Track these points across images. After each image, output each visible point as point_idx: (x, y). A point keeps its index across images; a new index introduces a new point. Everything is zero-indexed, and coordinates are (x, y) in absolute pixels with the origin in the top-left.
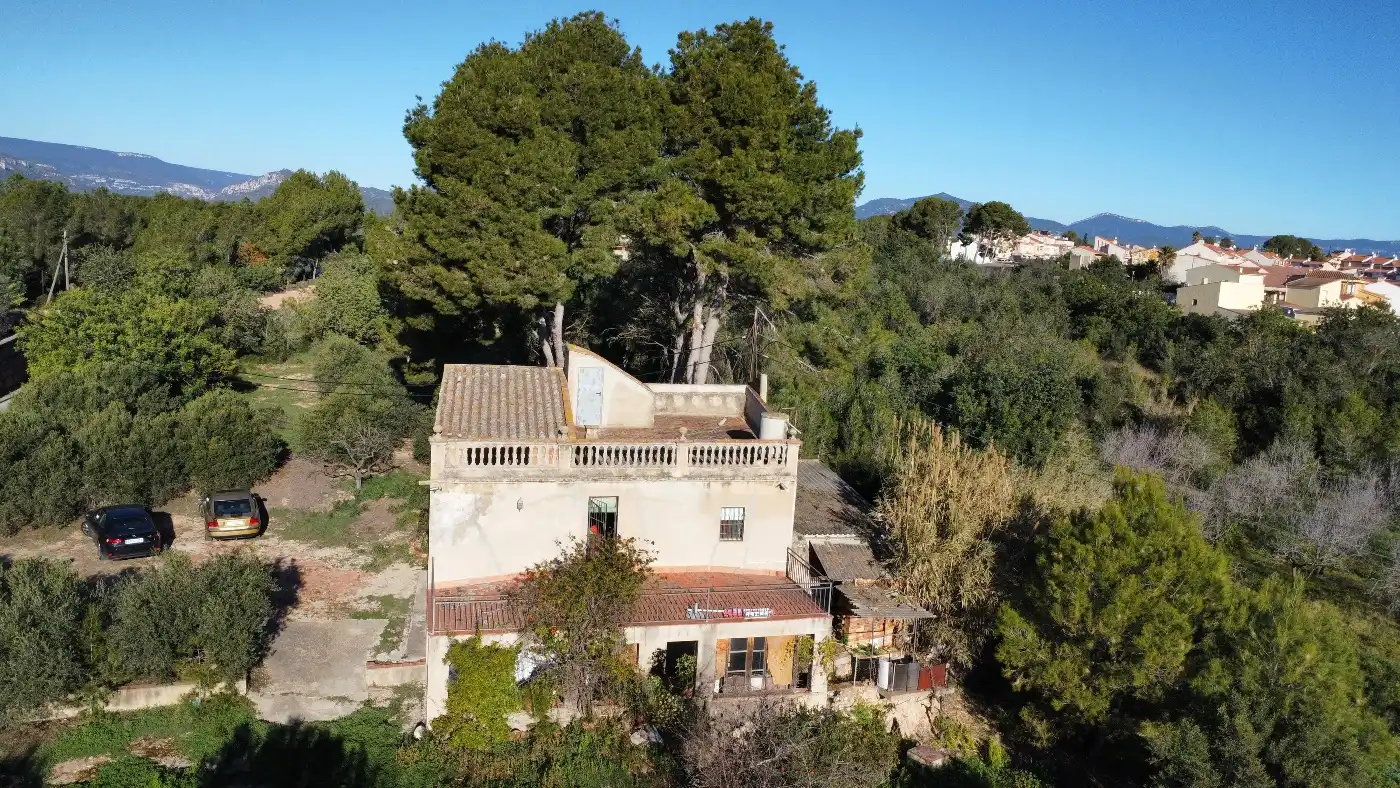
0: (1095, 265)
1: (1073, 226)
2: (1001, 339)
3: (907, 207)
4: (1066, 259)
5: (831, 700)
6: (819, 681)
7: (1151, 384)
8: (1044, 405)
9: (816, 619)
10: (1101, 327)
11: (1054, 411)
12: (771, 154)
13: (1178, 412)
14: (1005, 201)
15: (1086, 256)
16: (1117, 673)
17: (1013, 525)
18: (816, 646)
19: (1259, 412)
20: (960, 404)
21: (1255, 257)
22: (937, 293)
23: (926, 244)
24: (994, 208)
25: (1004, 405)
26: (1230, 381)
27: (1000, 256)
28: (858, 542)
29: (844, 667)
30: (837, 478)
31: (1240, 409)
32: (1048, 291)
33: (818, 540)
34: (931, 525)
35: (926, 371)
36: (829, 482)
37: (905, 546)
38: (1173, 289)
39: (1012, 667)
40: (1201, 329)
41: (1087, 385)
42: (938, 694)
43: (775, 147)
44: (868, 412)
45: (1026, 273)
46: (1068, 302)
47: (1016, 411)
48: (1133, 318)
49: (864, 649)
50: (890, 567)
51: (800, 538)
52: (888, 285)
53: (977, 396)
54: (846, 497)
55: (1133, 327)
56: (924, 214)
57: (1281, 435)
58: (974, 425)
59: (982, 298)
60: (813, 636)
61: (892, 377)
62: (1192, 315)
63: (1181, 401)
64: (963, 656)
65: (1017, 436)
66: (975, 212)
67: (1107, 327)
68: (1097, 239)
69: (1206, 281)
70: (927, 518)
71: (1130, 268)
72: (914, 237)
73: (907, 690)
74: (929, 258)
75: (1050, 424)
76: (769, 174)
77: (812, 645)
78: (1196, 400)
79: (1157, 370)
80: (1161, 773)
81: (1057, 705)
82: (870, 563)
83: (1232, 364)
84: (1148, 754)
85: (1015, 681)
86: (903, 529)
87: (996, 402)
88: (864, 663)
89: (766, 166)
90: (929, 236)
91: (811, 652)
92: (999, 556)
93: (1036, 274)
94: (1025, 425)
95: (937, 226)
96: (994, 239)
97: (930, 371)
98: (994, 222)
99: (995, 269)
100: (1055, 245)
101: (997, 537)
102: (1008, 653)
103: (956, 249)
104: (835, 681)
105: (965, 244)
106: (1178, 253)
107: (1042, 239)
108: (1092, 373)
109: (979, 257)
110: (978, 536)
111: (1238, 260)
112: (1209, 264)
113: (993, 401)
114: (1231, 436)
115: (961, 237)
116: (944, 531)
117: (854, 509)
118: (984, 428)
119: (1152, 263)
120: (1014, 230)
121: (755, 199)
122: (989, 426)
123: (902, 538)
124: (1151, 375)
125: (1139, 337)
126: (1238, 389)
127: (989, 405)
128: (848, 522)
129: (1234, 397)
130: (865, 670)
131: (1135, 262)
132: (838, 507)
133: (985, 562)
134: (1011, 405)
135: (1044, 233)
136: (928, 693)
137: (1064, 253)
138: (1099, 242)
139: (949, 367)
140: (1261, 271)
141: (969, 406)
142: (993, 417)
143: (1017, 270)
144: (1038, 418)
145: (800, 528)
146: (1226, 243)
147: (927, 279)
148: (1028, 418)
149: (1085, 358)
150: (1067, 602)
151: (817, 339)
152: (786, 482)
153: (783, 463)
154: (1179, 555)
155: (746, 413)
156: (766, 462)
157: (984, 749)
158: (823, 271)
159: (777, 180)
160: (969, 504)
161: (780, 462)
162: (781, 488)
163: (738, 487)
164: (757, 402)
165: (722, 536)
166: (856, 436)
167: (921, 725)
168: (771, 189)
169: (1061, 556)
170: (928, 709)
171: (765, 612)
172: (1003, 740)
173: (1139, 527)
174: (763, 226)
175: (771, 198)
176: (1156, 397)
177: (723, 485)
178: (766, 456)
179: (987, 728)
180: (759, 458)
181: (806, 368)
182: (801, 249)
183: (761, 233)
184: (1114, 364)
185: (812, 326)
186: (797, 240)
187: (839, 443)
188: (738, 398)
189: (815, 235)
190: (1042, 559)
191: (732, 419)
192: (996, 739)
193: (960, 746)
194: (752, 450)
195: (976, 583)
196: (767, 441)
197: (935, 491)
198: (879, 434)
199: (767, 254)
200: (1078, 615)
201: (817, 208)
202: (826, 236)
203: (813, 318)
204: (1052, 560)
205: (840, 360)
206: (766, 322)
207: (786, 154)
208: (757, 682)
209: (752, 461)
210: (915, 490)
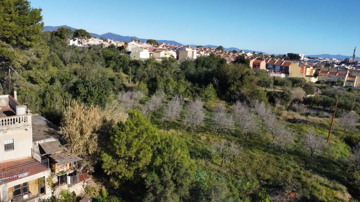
0: (109, 47)
1: (102, 35)
2: (89, 70)
3: (56, 30)
4: (102, 45)
5: (53, 193)
6: (49, 191)
7: (127, 78)
8: (103, 88)
9: (45, 171)
10: (113, 64)
11: (106, 90)
12: (8, 15)
13: (134, 85)
14: (84, 29)
15: (107, 44)
16: (135, 165)
17: (102, 128)
18: (46, 180)
19: (152, 83)
20: (80, 90)
21: (145, 45)
22: (68, 55)
23: (63, 40)
24: (81, 31)
25: (93, 89)
26: (145, 77)
27: (84, 44)
28: (55, 140)
29: (55, 180)
30: (45, 119)
31: (148, 83)
32: (98, 54)
33: (41, 142)
34: (78, 132)
35: (68, 80)
36: (43, 121)
37: (71, 140)
38: (129, 53)
39: (107, 169)
40: (136, 64)
41: (112, 80)
42: (86, 181)
43: (10, 13)
44: (52, 95)
45: (92, 49)
46: (104, 57)
47: (96, 90)
48: (121, 61)
49: (61, 172)
50: (66, 147)
51: (35, 144)
52: (53, 53)
53: (85, 87)
54: (49, 125)
55: (121, 63)
56: (61, 32)
57: (157, 89)
58: (85, 96)
59: (81, 56)
60: (44, 177)
61: (58, 83)
62: (134, 60)
63: (135, 82)
64: (92, 169)
65: (97, 98)
66: (76, 32)
67: (114, 64)
68: (108, 39)
69: (137, 52)
70: (76, 130)
71: (118, 48)
72: (59, 38)
73: (77, 183)
74: (64, 45)
75: (105, 93)
76: (9, 22)
77: (44, 180)
78: (138, 82)
79: (128, 74)
80: (149, 190)
81: (120, 177)
82: (60, 146)
83: (145, 72)
84: (146, 185)
85: (108, 172)
86: (69, 134)
87: (90, 89)
88: (62, 177)
89: (7, 19)
90: (63, 38)
91: (44, 182)
92: (99, 137)
93: (94, 49)
94: (99, 94)
95: (65, 35)
96: (82, 39)
97: (69, 80)
98: (82, 35)
99: (83, 48)
100: (98, 41)
101: (98, 132)
102: (105, 166)
103: (72, 42)
104: (54, 186)
105: (74, 41)
106: (129, 44)
107: (95, 39)
108: (113, 77)
109: (78, 44)
110: (92, 132)
111: (142, 46)
112: (136, 46)
113: (89, 88)
114: (147, 90)
115: (73, 38)
116: (82, 133)
117: (52, 129)
118: (88, 97)
119: (123, 46)
120: (87, 37)
121: (4, 30)
122: (89, 96)
123: (70, 137)
124: (127, 76)
125: (122, 66)
126: (147, 78)
127: (88, 90)
128: (51, 134)
129: (146, 80)
130: (62, 179)
131: (118, 46)
132: (47, 129)
133: (95, 140)
134: (95, 89)
135: (95, 38)
136: (83, 182)
137: (101, 43)
138: (109, 40)
139: (75, 79)
140: (148, 48)
141: (82, 90)
142: (90, 93)
143: (90, 48)
144: (102, 92)
145: (34, 140)
146: (139, 41)
147: (64, 51)
148: (100, 92)
149: (110, 72)
150: (120, 149)
151: (33, 75)
152: (28, 128)
153: (26, 122)
154: (147, 131)
155: (9, 104)
156: (19, 122)
157: (101, 192)
158: (32, 54)
159: (12, 24)
160: (88, 123)
161: (25, 122)
162: (26, 130)
163: (9, 132)
164: (14, 101)
165: (5, 150)
166: (49, 102)
167: (82, 191)
168: (10, 27)
169: (117, 136)
170: (83, 185)
171: (26, 174)
172: (106, 188)
173: (136, 125)
174: (9, 40)
175: (11, 30)
176: (129, 81)
177: (4, 133)
178: (19, 120)
179: (101, 185)
180: (17, 121)
181: (30, 85)
182: (24, 47)
183: (8, 42)
184: (117, 73)
185: (30, 71)
186: (22, 44)
187: (43, 105)
188: (6, 99)
189: (29, 43)
190: (112, 138)
191: (4, 107)
192: (104, 189)
193: (94, 194)
194: (14, 119)
195: (93, 147)
196: (19, 116)
197: (78, 121)
198: (56, 101)
199: (11, 49)
200: (123, 152)
201: (29, 34)
202: (33, 43)
203: (31, 69)
204: (115, 137)
205: (41, 81)
206: (13, 71)
207: (15, 15)
208: (26, 197)
209: (14, 123)
210: (72, 122)
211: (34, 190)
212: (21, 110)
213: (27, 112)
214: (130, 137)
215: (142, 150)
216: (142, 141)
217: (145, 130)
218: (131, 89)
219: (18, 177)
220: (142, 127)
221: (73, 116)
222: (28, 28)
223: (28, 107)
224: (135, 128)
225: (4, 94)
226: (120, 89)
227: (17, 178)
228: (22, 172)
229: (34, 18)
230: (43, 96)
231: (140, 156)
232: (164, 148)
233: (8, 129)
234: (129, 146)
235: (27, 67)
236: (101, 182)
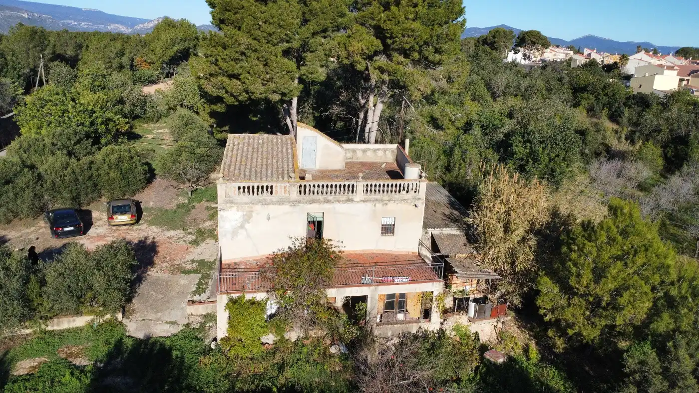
0: (585, 66)
1: (573, 41)
2: (537, 110)
3: (485, 34)
4: (569, 61)
5: (442, 324)
6: (436, 316)
7: (616, 132)
8: (561, 148)
9: (435, 283)
10: (588, 99)
11: (566, 152)
12: (413, 10)
13: (631, 148)
14: (538, 30)
15: (580, 60)
16: (606, 316)
17: (548, 226)
18: (434, 298)
19: (676, 148)
20: (515, 148)
21: (671, 59)
22: (501, 81)
23: (495, 53)
24: (532, 33)
25: (539, 149)
26: (660, 131)
27: (534, 59)
28: (458, 233)
29: (449, 302)
30: (447, 193)
31: (664, 147)
32: (560, 79)
33: (436, 232)
34: (500, 226)
35: (496, 127)
36: (443, 196)
37: (485, 238)
38: (628, 78)
39: (545, 309)
40: (643, 101)
41: (582, 133)
42: (502, 320)
43: (415, 6)
44: (464, 152)
45: (549, 69)
46: (571, 85)
47: (546, 151)
48: (607, 95)
49: (461, 292)
50: (476, 248)
51: (426, 233)
52: (474, 76)
53: (524, 143)
54: (452, 205)
55: (606, 99)
56: (494, 37)
57: (688, 161)
58: (522, 159)
59: (525, 84)
60: (432, 292)
61: (477, 131)
62: (638, 93)
63: (633, 142)
64: (517, 301)
65: (546, 166)
66: (521, 36)
67: (592, 99)
68: (585, 49)
69: (647, 75)
70: (498, 221)
71: (604, 67)
72: (489, 50)
73: (484, 318)
74: (496, 61)
75: (564, 159)
76: (411, 22)
77: (432, 297)
78: (641, 142)
79: (618, 123)
80: (631, 378)
81: (570, 332)
82: (465, 245)
83: (662, 122)
84: (624, 366)
85: (546, 316)
86: (484, 227)
87: (535, 147)
88: (461, 300)
89: (410, 17)
90: (496, 49)
91: (431, 301)
92: (539, 245)
93: (554, 70)
94: (550, 160)
95: (501, 43)
96: (531, 50)
97: (498, 127)
98: (531, 41)
99: (532, 67)
100: (563, 53)
101: (538, 233)
102: (543, 301)
103: (511, 57)
104: (446, 312)
105: (516, 53)
106: (630, 58)
107: (556, 49)
108: (585, 126)
109: (523, 60)
110: (527, 232)
111: (662, 62)
112: (647, 64)
113: (533, 146)
114: (660, 162)
115: (514, 49)
116: (507, 229)
117: (456, 212)
118: (527, 162)
119: (615, 63)
120: (542, 46)
121: (403, 36)
122: (531, 162)
123: (484, 233)
124: (615, 127)
125: (609, 105)
126: (664, 135)
127: (531, 149)
128: (452, 220)
129: (662, 140)
130: (461, 305)
131: (606, 62)
132: (447, 211)
133: (530, 247)
134: (543, 149)
135: (558, 47)
136: (496, 319)
137: (568, 58)
138: (586, 51)
139: (508, 125)
140: (676, 68)
141: (519, 148)
142: (533, 156)
143: (544, 68)
144: (558, 156)
145: (426, 226)
146: (656, 52)
147: (496, 73)
148: (553, 155)
149: (580, 117)
150: (579, 275)
151: (437, 115)
152: (419, 203)
153: (417, 192)
154: (647, 250)
155: (397, 160)
156: (407, 192)
157: (526, 350)
158: (441, 77)
159: (416, 25)
160: (522, 213)
161: (415, 192)
162: (416, 206)
163: (391, 206)
164: (403, 155)
165: (382, 233)
166: (457, 165)
167: (491, 335)
168: (413, 31)
169: (576, 248)
170: (495, 327)
171: (405, 279)
172: (537, 344)
173: (624, 233)
174: (408, 52)
175: (412, 36)
176: (619, 139)
177: (383, 205)
178: (408, 188)
179: (528, 337)
180: (404, 190)
181: (431, 130)
182: (429, 64)
183: (406, 56)
184: (595, 120)
185: (434, 107)
186: (427, 59)
187: (448, 168)
188: (393, 151)
189: (438, 57)
190: (564, 249)
191: (389, 163)
192: (533, 344)
193: (513, 348)
194: (400, 185)
195: (525, 259)
196: (409, 180)
197: (503, 206)
198: (470, 164)
199: (410, 68)
200: (585, 283)
201: (439, 41)
202: (444, 58)
203: (435, 103)
204: (571, 250)
205: (450, 126)
206: (409, 105)
207: (422, 10)
208: (400, 316)
209: (400, 191)
210: (491, 205)
211: (414, 309)
212: (412, 172)
213: (421, 177)
214: (606, 256)
215: (628, 288)
216: (631, 271)
217: (643, 248)
218: (622, 156)
219: (394, 281)
220: (637, 241)
221: (496, 195)
222: (439, 30)
223: (423, 169)
224: (619, 238)
225: (391, 142)
226: (597, 154)
227: (392, 283)
228: (400, 274)
229: (452, 12)
230: (449, 153)
231: (622, 301)
232: (684, 298)
233: (389, 201)
234: (599, 274)
235: (430, 99)
236: (531, 330)
